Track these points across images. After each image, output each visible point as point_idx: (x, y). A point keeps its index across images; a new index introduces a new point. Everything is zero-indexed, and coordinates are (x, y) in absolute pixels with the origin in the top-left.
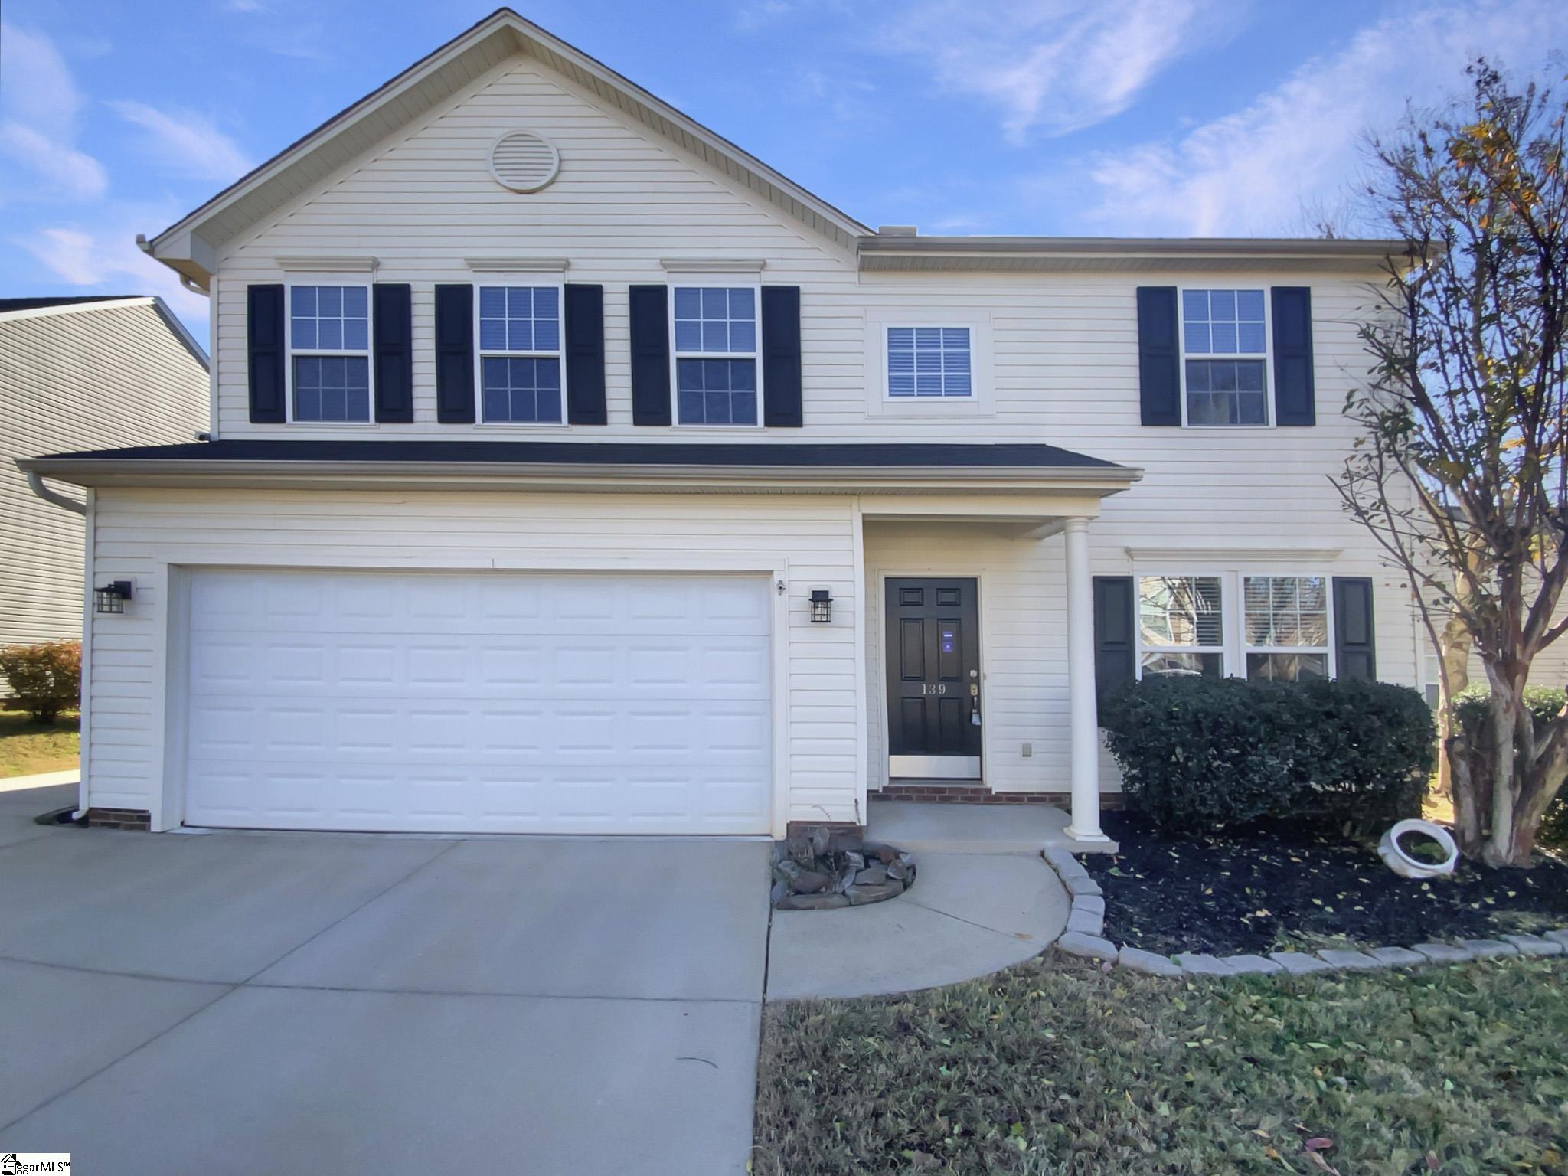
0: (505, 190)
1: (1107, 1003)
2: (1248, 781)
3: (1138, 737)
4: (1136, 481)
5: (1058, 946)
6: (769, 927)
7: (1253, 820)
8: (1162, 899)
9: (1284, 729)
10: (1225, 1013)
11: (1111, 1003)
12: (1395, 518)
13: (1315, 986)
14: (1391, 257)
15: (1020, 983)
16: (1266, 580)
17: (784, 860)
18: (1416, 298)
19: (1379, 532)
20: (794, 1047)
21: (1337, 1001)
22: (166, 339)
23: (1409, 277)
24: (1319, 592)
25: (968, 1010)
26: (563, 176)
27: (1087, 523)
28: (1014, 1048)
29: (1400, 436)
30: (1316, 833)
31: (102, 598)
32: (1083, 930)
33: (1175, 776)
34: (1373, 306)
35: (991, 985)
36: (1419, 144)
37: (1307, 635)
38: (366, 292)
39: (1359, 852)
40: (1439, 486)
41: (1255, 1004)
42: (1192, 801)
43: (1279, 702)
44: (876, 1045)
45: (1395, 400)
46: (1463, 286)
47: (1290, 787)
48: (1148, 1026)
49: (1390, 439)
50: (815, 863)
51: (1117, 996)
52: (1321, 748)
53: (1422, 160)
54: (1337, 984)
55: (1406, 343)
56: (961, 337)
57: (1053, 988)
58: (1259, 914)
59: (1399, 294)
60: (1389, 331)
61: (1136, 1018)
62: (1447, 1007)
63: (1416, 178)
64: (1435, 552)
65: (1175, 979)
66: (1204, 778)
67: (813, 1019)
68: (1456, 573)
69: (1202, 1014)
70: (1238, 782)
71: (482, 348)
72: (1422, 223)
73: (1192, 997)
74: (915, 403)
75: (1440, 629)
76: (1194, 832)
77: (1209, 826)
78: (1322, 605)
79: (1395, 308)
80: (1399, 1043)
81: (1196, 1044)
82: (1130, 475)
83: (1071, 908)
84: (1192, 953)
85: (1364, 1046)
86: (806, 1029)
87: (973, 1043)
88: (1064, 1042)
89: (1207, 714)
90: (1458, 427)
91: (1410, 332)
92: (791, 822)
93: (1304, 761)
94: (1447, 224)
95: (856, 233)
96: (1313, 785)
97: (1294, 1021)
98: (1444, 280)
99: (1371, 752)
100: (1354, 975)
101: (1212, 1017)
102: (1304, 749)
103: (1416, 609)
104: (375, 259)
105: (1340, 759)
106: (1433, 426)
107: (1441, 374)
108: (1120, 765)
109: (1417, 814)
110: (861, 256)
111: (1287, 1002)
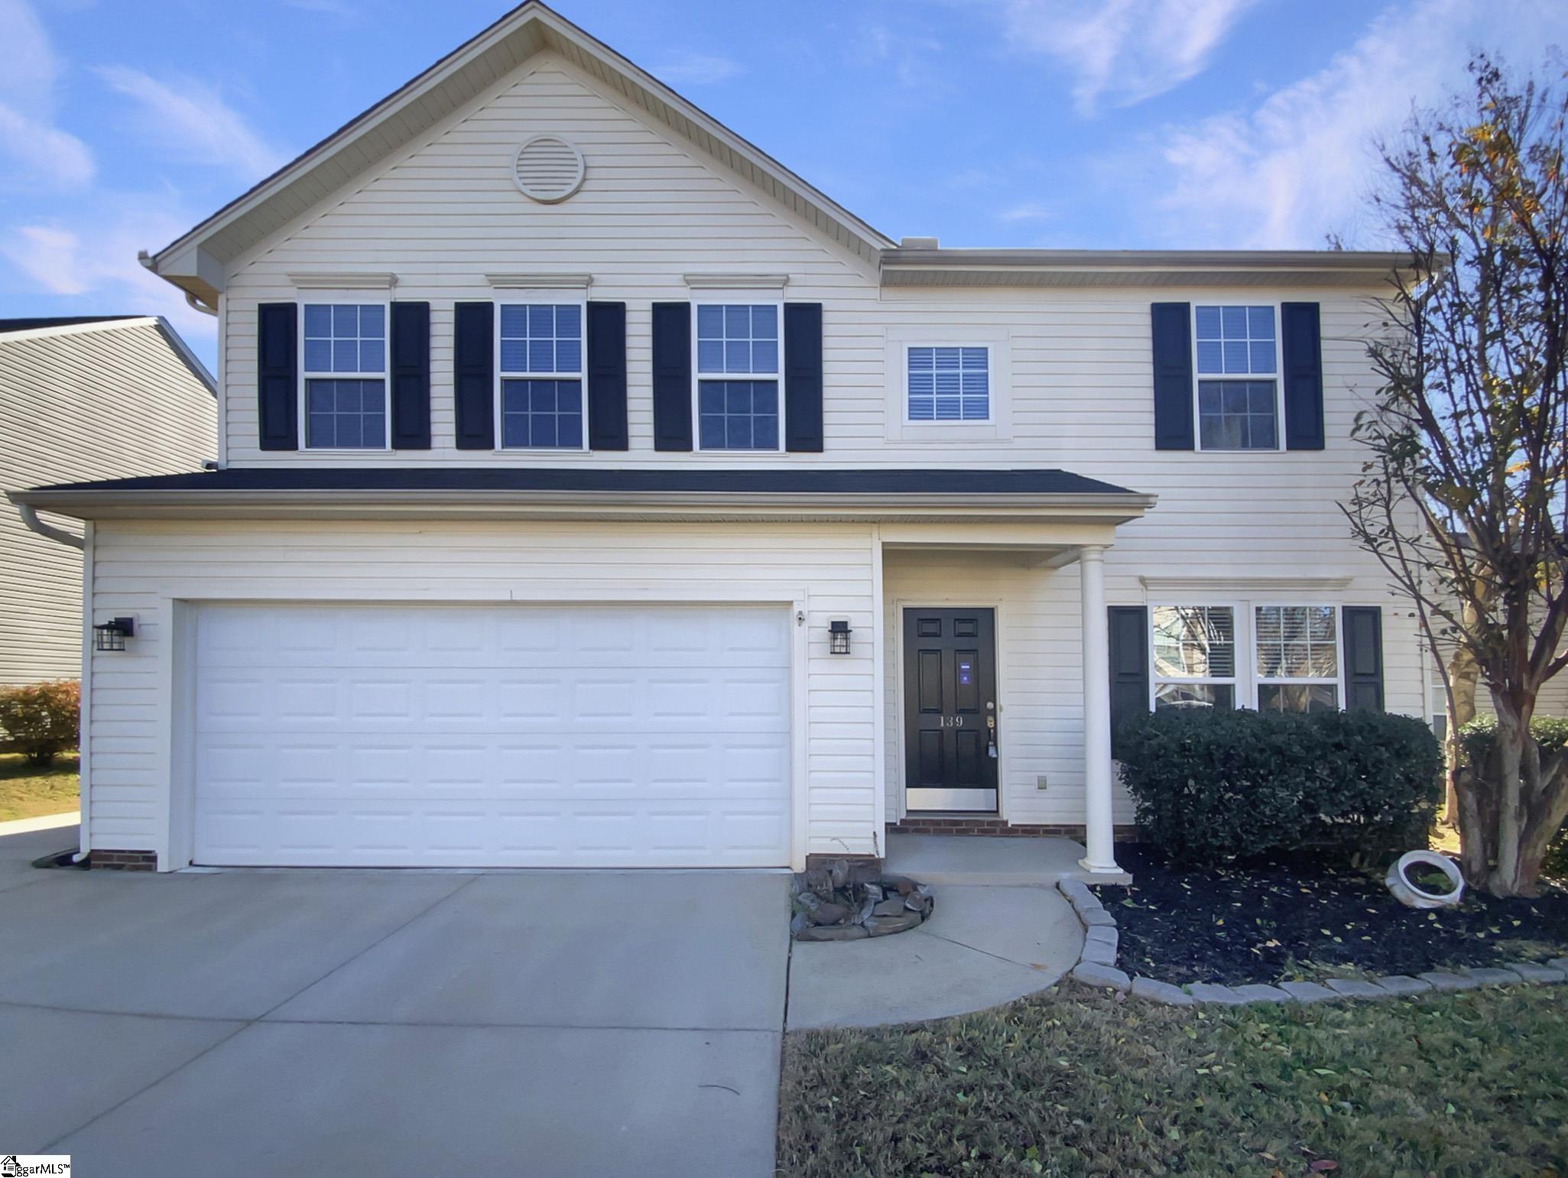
0: (529, 200)
1: (1120, 1032)
2: (1259, 813)
3: (1151, 769)
4: (1150, 507)
5: (1073, 976)
6: (789, 958)
7: (1264, 852)
8: (1173, 930)
9: (1295, 760)
10: (1235, 1040)
11: (1124, 1031)
12: (1404, 546)
13: (1322, 1015)
14: (1398, 270)
15: (1035, 1012)
16: (1278, 609)
17: (804, 891)
18: (1423, 313)
19: (1388, 560)
20: (814, 1074)
21: (1345, 1029)
22: (172, 363)
23: (1415, 292)
24: (1329, 621)
25: (984, 1038)
26: (587, 186)
27: (1103, 551)
28: (1029, 1075)
29: (1408, 460)
30: (1325, 864)
31: (102, 635)
32: (1098, 960)
33: (1187, 808)
34: (1380, 323)
35: (1007, 1015)
36: (1424, 148)
37: (1317, 665)
38: (383, 311)
39: (1367, 883)
40: (1446, 512)
41: (1264, 1032)
42: (1204, 834)
43: (1289, 734)
44: (895, 1073)
45: (1402, 422)
46: (1468, 301)
47: (1300, 819)
48: (1160, 1054)
49: (1398, 463)
50: (835, 895)
51: (1130, 1024)
52: (1331, 780)
53: (1427, 166)
54: (1344, 1012)
55: (1413, 362)
56: (978, 357)
57: (1067, 1017)
58: (1270, 944)
59: (1405, 310)
60: (1396, 350)
61: (1148, 1046)
62: (1451, 1034)
63: (1421, 185)
64: (1442, 580)
65: (1186, 1008)
66: (1215, 810)
67: (833, 1048)
68: (1464, 601)
69: (1211, 1041)
70: (1249, 814)
71: (502, 370)
72: (1427, 234)
73: (1203, 1026)
74: (933, 427)
75: (1448, 659)
76: (1205, 864)
77: (1220, 858)
78: (1332, 636)
79: (1402, 325)
80: (1403, 1069)
81: (1206, 1071)
82: (1144, 502)
83: (1085, 940)
84: (1205, 982)
85: (1369, 1072)
86: (826, 1058)
87: (990, 1070)
88: (1077, 1070)
89: (1219, 746)
90: (1464, 451)
91: (1416, 351)
92: (811, 854)
93: (1313, 793)
94: (1452, 234)
95: (878, 245)
96: (1323, 817)
97: (1301, 1048)
98: (1449, 295)
99: (1379, 783)
100: (1361, 1003)
101: (1222, 1045)
102: (1313, 782)
103: (1424, 638)
104: (393, 275)
105: (1349, 791)
106: (1440, 449)
107: (1447, 394)
108: (1134, 797)
109: (1425, 845)
110: (883, 271)
111: (1295, 1030)
